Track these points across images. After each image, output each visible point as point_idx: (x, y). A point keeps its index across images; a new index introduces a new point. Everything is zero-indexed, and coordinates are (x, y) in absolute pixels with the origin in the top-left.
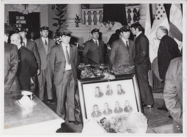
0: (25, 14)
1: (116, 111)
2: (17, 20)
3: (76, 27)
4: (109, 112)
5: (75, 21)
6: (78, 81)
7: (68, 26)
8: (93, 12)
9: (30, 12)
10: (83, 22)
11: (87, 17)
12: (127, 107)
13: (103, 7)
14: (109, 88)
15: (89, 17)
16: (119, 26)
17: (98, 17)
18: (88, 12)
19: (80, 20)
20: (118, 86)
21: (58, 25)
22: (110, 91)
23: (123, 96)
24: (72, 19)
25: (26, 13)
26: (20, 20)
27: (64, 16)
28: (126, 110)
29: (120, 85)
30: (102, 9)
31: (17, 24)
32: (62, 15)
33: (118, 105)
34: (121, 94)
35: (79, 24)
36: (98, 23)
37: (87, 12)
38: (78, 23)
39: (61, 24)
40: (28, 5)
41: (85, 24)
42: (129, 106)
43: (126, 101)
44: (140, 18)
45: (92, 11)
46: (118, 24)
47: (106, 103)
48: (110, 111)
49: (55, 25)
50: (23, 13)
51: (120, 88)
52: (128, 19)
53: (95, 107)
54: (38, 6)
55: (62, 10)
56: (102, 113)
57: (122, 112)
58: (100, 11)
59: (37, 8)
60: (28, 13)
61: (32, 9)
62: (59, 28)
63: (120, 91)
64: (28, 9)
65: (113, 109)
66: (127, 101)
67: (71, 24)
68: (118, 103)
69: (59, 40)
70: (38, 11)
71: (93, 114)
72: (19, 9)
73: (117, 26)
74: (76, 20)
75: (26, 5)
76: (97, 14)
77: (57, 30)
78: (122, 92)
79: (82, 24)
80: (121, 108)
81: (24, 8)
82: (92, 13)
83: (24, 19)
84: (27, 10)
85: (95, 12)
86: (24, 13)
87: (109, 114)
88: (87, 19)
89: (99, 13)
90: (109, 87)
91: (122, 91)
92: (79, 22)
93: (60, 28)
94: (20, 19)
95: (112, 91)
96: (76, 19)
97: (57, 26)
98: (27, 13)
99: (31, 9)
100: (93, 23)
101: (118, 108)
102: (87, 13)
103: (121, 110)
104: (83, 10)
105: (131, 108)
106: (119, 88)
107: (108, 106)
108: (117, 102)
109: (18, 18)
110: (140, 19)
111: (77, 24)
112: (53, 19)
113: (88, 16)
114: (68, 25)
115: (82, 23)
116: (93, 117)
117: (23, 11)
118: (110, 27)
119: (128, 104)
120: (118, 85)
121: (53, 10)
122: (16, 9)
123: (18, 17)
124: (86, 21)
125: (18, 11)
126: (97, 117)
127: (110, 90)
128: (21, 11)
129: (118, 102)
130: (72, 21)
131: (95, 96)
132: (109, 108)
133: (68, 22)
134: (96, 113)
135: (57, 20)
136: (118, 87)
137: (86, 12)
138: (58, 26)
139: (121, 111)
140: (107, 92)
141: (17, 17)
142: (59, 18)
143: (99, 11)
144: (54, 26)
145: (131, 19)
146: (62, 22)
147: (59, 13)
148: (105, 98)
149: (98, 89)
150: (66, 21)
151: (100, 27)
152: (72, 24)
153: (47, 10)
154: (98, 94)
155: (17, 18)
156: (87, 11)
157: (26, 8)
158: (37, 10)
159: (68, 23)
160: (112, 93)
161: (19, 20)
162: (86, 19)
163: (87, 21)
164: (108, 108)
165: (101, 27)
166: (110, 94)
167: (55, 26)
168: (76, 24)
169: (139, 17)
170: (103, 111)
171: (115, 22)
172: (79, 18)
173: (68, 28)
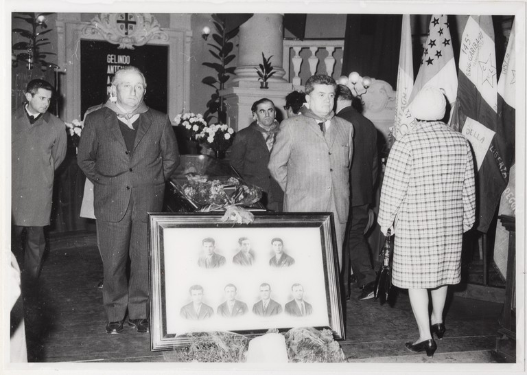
0: (126, 48)
1: (257, 308)
2: (110, 64)
3: (262, 87)
4: (237, 309)
5: (258, 72)
6: (151, 217)
7: (238, 86)
8: (316, 49)
9: (140, 42)
10: (286, 77)
11: (297, 62)
12: (293, 302)
13: (344, 36)
14: (245, 244)
15: (304, 64)
16: (383, 91)
17: (329, 63)
18: (300, 49)
19: (273, 71)
20: (275, 243)
21: (215, 81)
22: (247, 255)
23: (285, 270)
24: (250, 66)
25: (126, 44)
26: (117, 65)
27: (233, 57)
28: (291, 308)
29: (280, 240)
30: (341, 43)
31: (109, 75)
32: (229, 54)
33: (267, 292)
34: (280, 264)
35: (268, 80)
37: (297, 49)
38: (266, 78)
39: (223, 79)
40: (133, 25)
41: (290, 81)
42: (301, 300)
43: (295, 285)
45: (312, 46)
46: (383, 85)
47: (231, 285)
48: (241, 307)
49: (209, 81)
50: (118, 45)
51: (281, 247)
53: (194, 292)
54: (162, 29)
55: (229, 41)
56: (215, 309)
57: (277, 313)
58: (335, 48)
59: (160, 34)
60: (133, 46)
61: (146, 35)
62: (217, 91)
63: (278, 257)
64: (133, 35)
65: (250, 302)
66: (299, 285)
67: (246, 79)
68: (267, 288)
69: (191, 117)
70: (162, 42)
71: (187, 310)
72: (109, 34)
73: (378, 91)
74: (260, 70)
75: (129, 25)
76: (327, 56)
77: (215, 96)
78: (285, 259)
79: (280, 81)
80: (276, 303)
81: (124, 31)
82: (314, 53)
83: (128, 63)
84: (131, 38)
85: (321, 50)
86: (122, 46)
87: (235, 313)
88: (297, 68)
89: (333, 53)
90: (243, 242)
91: (284, 256)
92: (270, 76)
93: (221, 89)
94: (117, 61)
95: (252, 254)
96: (261, 65)
97: (213, 84)
98: (130, 46)
99: (143, 37)
101: (268, 301)
102: (300, 52)
103: (274, 308)
104: (286, 42)
105: (307, 305)
106: (276, 248)
107: (236, 293)
108: (264, 285)
109: (112, 59)
111: (265, 81)
112: (204, 64)
113: (300, 60)
114: (238, 82)
115: (281, 78)
116: (187, 317)
117: (120, 39)
118: (359, 94)
119: (301, 293)
120: (274, 240)
121: (206, 40)
122: (99, 33)
123: (113, 57)
124: (294, 76)
125: (106, 38)
126: (198, 318)
127: (248, 250)
128: (113, 40)
129: (267, 286)
130: (250, 72)
131: (199, 261)
132: (237, 299)
133: (239, 74)
134: (197, 308)
135: (214, 70)
136: (273, 246)
137: (295, 48)
138: (217, 85)
139: (275, 311)
140: (236, 254)
141: (110, 57)
142: (220, 62)
143: (333, 49)
144: (206, 85)
146: (226, 74)
147: (221, 48)
148: (230, 270)
149: (210, 244)
150: (236, 71)
152: (251, 81)
153: (188, 40)
154: (210, 258)
155: (110, 59)
156: (297, 45)
157: (130, 31)
158: (159, 38)
159: (238, 77)
160: (254, 259)
161: (114, 64)
162: (295, 69)
163: (297, 74)
164: (234, 299)
166: (247, 262)
167: (208, 86)
168: (261, 80)
170: (219, 305)
171: (373, 80)
172: (271, 65)
173: (236, 91)
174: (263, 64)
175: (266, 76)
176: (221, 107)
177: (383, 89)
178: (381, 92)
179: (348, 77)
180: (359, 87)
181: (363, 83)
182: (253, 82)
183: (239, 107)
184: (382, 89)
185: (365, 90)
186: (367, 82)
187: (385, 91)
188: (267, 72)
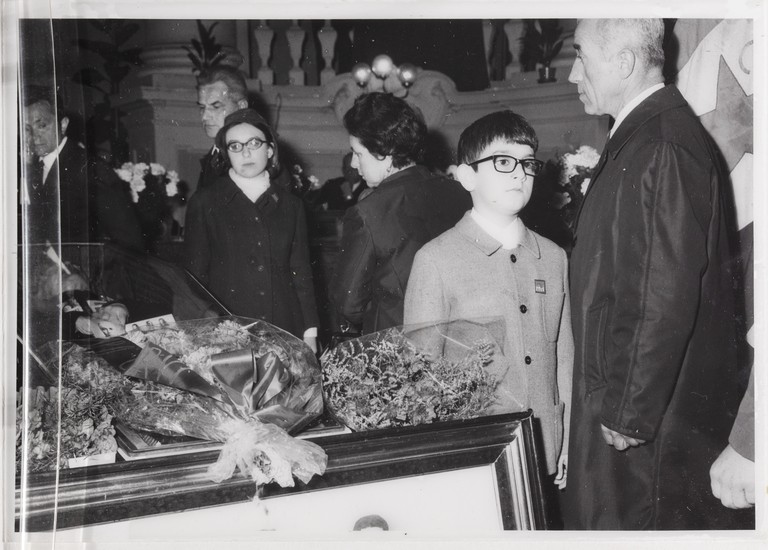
5: (191, 56)
7: (151, 85)
10: (244, 67)
15: (278, 42)
16: (439, 93)
17: (328, 43)
19: (220, 53)
21: (100, 78)
24: (171, 45)
36: (327, 75)
39: (117, 74)
41: (252, 75)
44: (561, 45)
46: (438, 80)
52: (491, 57)
62: (106, 97)
67: (166, 71)
73: (429, 92)
74: (195, 52)
77: (102, 109)
88: (264, 51)
93: (113, 93)
96: (195, 43)
97: (97, 85)
100: (297, 76)
110: (563, 50)
114: (150, 77)
124: (259, 65)
130: (174, 56)
133: (151, 62)
138: (105, 85)
145: (508, 59)
146: (122, 64)
150: (143, 56)
151: (338, 94)
152: (176, 75)
159: (152, 66)
162: (261, 52)
163: (265, 62)
165: (342, 95)
169: (558, 42)
171: (420, 70)
172: (217, 42)
173: (148, 95)
174: (199, 40)
175: (206, 65)
176: (116, 130)
177: (438, 87)
178: (433, 94)
179: (370, 66)
180: (393, 85)
181: (400, 77)
182: (182, 76)
183: (157, 127)
184: (435, 88)
185: (405, 91)
186: (408, 75)
187: (442, 90)
188: (209, 55)
